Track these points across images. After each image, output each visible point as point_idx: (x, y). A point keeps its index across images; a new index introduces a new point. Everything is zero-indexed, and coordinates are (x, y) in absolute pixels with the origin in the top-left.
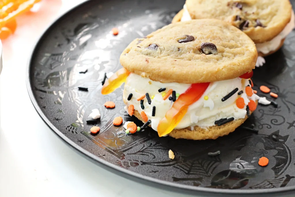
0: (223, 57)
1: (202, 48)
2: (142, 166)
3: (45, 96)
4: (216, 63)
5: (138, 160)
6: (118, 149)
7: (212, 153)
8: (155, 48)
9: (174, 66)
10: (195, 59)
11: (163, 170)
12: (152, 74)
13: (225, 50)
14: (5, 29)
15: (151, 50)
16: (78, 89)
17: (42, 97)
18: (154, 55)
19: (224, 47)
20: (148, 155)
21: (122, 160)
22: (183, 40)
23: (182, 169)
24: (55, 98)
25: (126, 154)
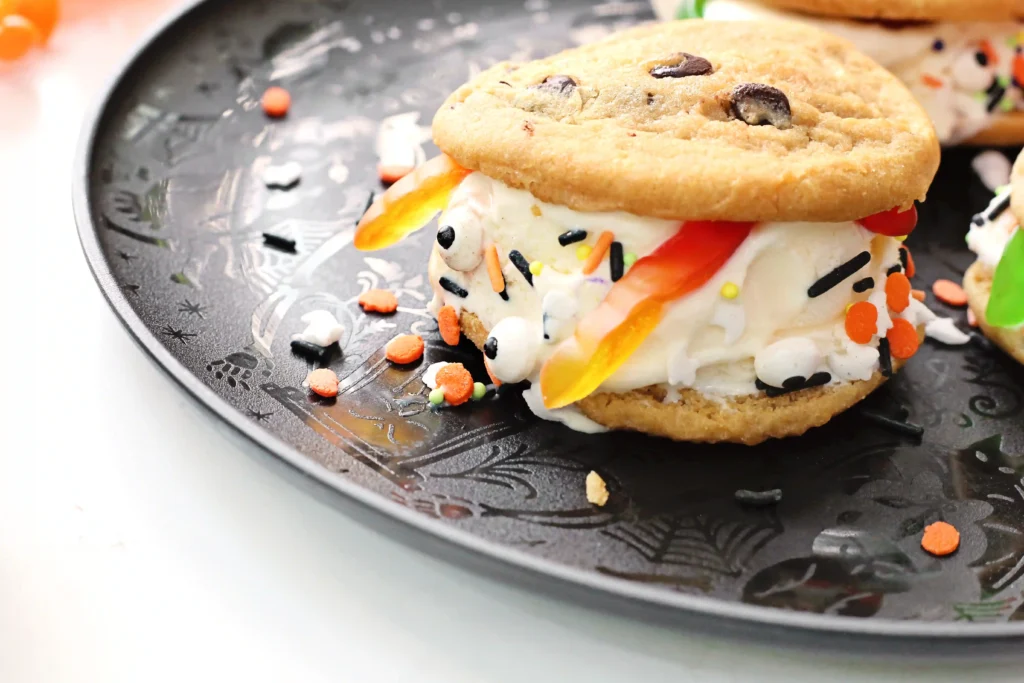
0: (810, 140)
1: (736, 101)
2: (484, 519)
3: (137, 250)
4: (782, 157)
5: (471, 499)
6: (397, 454)
7: (749, 494)
8: (565, 91)
9: (625, 152)
10: (704, 136)
11: (562, 540)
12: (540, 174)
13: (820, 118)
14: (15, 21)
15: (547, 94)
16: (263, 240)
17: (129, 255)
18: (557, 111)
19: (819, 107)
20: (509, 486)
21: (410, 494)
22: (668, 70)
23: (634, 543)
24: (176, 262)
25: (428, 474)
